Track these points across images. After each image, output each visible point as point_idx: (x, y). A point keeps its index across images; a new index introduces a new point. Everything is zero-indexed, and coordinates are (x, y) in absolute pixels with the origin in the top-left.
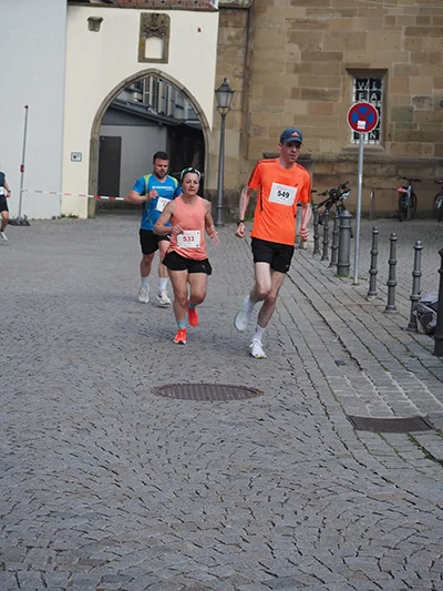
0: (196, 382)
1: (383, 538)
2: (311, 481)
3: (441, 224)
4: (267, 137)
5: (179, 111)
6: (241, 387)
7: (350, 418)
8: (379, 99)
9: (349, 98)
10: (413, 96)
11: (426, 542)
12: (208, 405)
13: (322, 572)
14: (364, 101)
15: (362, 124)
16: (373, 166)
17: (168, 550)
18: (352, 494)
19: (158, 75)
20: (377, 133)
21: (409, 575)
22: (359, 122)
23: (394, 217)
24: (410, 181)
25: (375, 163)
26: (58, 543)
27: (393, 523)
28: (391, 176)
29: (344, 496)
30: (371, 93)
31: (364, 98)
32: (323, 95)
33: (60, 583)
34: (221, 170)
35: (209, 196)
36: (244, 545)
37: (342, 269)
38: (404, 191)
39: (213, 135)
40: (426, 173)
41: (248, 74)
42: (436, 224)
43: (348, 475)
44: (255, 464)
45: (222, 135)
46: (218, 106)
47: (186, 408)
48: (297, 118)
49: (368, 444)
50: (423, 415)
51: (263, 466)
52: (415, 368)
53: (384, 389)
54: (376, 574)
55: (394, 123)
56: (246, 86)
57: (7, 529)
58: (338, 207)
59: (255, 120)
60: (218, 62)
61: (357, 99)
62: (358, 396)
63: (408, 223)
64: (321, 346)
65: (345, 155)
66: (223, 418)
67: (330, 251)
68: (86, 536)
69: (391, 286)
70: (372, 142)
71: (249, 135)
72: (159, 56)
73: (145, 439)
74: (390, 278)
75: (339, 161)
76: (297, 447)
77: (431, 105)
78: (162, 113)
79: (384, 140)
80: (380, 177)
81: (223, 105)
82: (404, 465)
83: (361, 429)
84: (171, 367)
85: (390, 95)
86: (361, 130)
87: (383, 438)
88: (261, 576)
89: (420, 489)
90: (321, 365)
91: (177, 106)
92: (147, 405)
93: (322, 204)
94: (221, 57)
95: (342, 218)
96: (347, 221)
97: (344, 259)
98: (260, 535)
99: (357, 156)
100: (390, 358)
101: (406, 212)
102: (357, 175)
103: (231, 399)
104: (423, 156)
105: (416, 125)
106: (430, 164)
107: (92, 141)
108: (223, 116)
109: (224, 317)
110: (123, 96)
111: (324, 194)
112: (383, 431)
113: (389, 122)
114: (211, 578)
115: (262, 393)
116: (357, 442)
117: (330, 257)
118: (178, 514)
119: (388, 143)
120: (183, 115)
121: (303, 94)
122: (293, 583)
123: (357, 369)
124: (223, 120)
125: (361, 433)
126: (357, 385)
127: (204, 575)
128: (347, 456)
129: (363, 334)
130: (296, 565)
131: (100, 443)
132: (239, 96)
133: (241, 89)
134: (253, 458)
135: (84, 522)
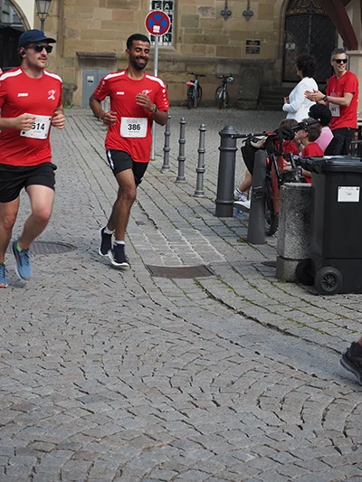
1: (174, 361)
2: (115, 317)
3: (221, 111)
4: (79, 39)
5: (6, 15)
6: (59, 243)
7: (148, 267)
8: (171, 8)
9: (147, 7)
10: (199, 6)
11: (209, 363)
13: (125, 390)
14: (158, 9)
15: (157, 29)
16: (167, 63)
18: (148, 328)
20: (170, 36)
21: (194, 390)
22: (155, 27)
23: (183, 105)
24: (197, 76)
25: (168, 61)
27: (182, 350)
28: (181, 72)
29: (143, 329)
30: (164, 3)
31: (159, 7)
32: (126, 4)
36: (61, 369)
38: (192, 84)
40: (209, 70)
42: (218, 111)
43: (146, 312)
44: (70, 305)
46: (38, 13)
48: (104, 23)
49: (162, 287)
50: (207, 264)
51: (77, 306)
52: (200, 226)
53: (175, 244)
54: (168, 390)
55: (184, 28)
59: (69, 24)
61: (153, 8)
62: (154, 249)
63: (195, 110)
66: (44, 269)
69: (181, 161)
70: (166, 44)
71: (64, 37)
74: (180, 154)
76: (105, 290)
77: (213, 14)
79: (176, 41)
80: (172, 72)
81: (42, 11)
82: (191, 303)
83: (157, 276)
85: (180, 5)
86: (156, 33)
87: (174, 283)
88: (75, 394)
89: (203, 322)
91: (4, 12)
98: (75, 361)
99: (153, 55)
100: (180, 219)
101: (193, 102)
102: (153, 70)
103: (50, 253)
104: (207, 56)
105: (201, 30)
106: (212, 62)
108: (43, 21)
112: (174, 277)
113: (179, 27)
114: (34, 396)
115: (76, 248)
116: (154, 286)
118: (7, 346)
119: (179, 45)
120: (9, 19)
121: (109, 3)
122: (102, 398)
123: (154, 228)
124: (43, 24)
125: (156, 279)
126: (153, 241)
127: (29, 394)
128: (143, 297)
129: (159, 200)
130: (104, 384)
132: (55, 4)
134: (68, 300)
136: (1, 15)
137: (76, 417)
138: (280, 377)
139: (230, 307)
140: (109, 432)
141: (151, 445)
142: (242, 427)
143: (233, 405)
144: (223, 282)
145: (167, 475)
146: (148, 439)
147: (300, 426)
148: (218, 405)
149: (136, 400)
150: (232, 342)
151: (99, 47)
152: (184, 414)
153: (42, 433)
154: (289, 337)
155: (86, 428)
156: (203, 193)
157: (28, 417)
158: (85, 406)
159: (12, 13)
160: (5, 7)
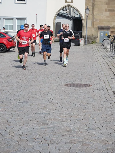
0: (76, 83)
2: (101, 106)
4: (99, 22)
6: (87, 84)
7: (113, 92)
12: (78, 88)
13: (101, 127)
17: (64, 121)
18: (110, 110)
19: (70, 6)
26: (38, 120)
29: (108, 110)
32: (113, 11)
33: (37, 128)
34: (86, 30)
35: (84, 37)
36: (82, 121)
39: (85, 21)
41: (93, 5)
43: (111, 105)
45: (87, 21)
46: (86, 14)
47: (72, 89)
48: (107, 17)
51: (89, 103)
56: (93, 8)
57: (25, 116)
59: (95, 17)
60: (86, 2)
64: (108, 74)
66: (81, 92)
68: (44, 118)
71: (94, 21)
72: (71, 1)
73: (61, 96)
76: (99, 99)
78: (72, 16)
84: (70, 79)
88: (85, 128)
90: (108, 79)
91: (76, 14)
92: (63, 88)
93: (112, 39)
94: (86, 1)
98: (86, 118)
103: (84, 87)
107: (54, 23)
108: (87, 16)
109: (85, 67)
110: (62, 11)
111: (113, 36)
115: (92, 86)
117: (114, 52)
118: (67, 113)
120: (77, 16)
121: (108, 10)
122: (93, 129)
124: (87, 17)
127: (72, 127)
128: (111, 101)
130: (94, 125)
131: (50, 97)
132: (91, 11)
133: (92, 9)
134: (87, 101)
135: (44, 115)
136: (75, 15)
137: (85, 134)
140: (94, 139)
141: (106, 143)
145: (110, 151)
146: (106, 141)
149: (103, 130)
151: (105, 24)
153: (74, 138)
155: (87, 137)
157: (70, 133)
158: (88, 131)
159: (78, 14)
160: (76, 12)
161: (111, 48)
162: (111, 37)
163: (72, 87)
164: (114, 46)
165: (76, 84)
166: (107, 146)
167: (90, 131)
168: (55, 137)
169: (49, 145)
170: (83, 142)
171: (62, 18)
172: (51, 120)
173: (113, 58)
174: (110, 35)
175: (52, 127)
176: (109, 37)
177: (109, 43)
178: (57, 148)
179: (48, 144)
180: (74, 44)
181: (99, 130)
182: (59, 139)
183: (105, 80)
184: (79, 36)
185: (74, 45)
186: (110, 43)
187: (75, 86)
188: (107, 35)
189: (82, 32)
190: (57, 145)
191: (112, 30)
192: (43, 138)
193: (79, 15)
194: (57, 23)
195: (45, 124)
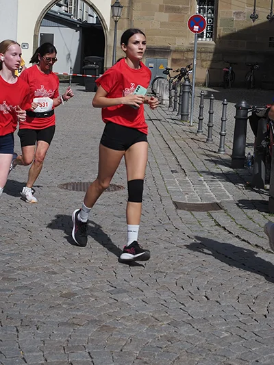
0: (86, 181)
1: (182, 268)
2: (144, 237)
3: (249, 91)
5: (91, 18)
6: (112, 185)
7: (175, 203)
8: (213, 13)
9: (194, 12)
10: (234, 11)
11: (207, 271)
13: (143, 286)
14: (201, 14)
15: (196, 28)
17: (55, 273)
18: (167, 245)
20: (211, 34)
21: (193, 288)
22: (198, 27)
24: (231, 64)
25: (210, 52)
27: (189, 261)
28: (220, 61)
29: (162, 245)
30: (208, 9)
31: (204, 12)
34: (114, 56)
36: (99, 271)
37: (183, 116)
38: (227, 70)
39: (110, 34)
40: (241, 59)
43: (168, 234)
44: (113, 228)
45: (115, 34)
46: (113, 16)
48: (162, 24)
49: (183, 217)
50: (218, 202)
51: (118, 228)
52: (218, 175)
53: (198, 187)
55: (222, 28)
56: (131, 3)
58: (185, 79)
59: (136, 24)
61: (199, 12)
63: (229, 90)
64: (164, 162)
65: (191, 47)
66: (99, 202)
67: (178, 105)
68: (8, 265)
70: (208, 39)
73: (50, 213)
74: (209, 122)
75: (188, 51)
77: (244, 17)
78: (80, 20)
79: (215, 38)
80: (213, 61)
81: (116, 15)
82: (202, 229)
83: (180, 209)
84: (72, 172)
85: (219, 11)
87: (192, 214)
88: (107, 288)
90: (162, 173)
91: (89, 15)
92: (54, 194)
93: (175, 77)
95: (184, 86)
96: (187, 87)
97: (185, 110)
98: (110, 266)
101: (228, 83)
104: (239, 49)
105: (235, 29)
106: (243, 53)
107: (35, 36)
108: (116, 22)
110: (55, 8)
111: (177, 71)
112: (193, 210)
113: (219, 27)
114: (78, 288)
115: (124, 188)
116: (176, 216)
117: (178, 109)
118: (64, 254)
119: (218, 40)
120: (93, 21)
121: (166, 9)
122: (125, 291)
123: (184, 175)
124: (116, 24)
125: (179, 211)
126: (182, 184)
127: (75, 287)
128: (168, 224)
129: (191, 155)
130: (129, 282)
131: (23, 215)
132: (126, 9)
133: (127, 5)
134: (113, 224)
135: (8, 258)
136: (87, 18)
137: (105, 303)
138: (257, 282)
139: (230, 233)
140: (126, 314)
141: (155, 324)
142: (223, 315)
143: (219, 300)
144: (228, 215)
145: (163, 344)
146: (154, 319)
147: (265, 316)
148: (208, 299)
149: (150, 294)
150: (226, 257)
151: (158, 42)
152: (183, 304)
153: (79, 313)
154: (270, 254)
155: (111, 310)
156: (224, 151)
157: (71, 302)
158: (112, 296)
159: (95, 16)
160: (90, 11)
161: (173, 100)
162: (173, 74)
163: (77, 190)
164: (178, 95)
165: (87, 183)
166: (158, 331)
167: (119, 297)
168: (33, 311)
169: (17, 330)
170: (99, 321)
171: (56, 24)
172: (23, 269)
173: (177, 122)
174: (169, 67)
175: (26, 287)
176: (166, 72)
177: (168, 87)
178: (37, 337)
179: (16, 327)
180: (84, 88)
181: (140, 292)
182: (42, 315)
183: (157, 174)
184: (95, 69)
185: (83, 91)
186: (170, 87)
187: (84, 187)
188: (162, 68)
189: (103, 60)
190: (38, 329)
191: (174, 57)
192: (5, 313)
193: (97, 17)
194: (43, 36)
195: (9, 280)
